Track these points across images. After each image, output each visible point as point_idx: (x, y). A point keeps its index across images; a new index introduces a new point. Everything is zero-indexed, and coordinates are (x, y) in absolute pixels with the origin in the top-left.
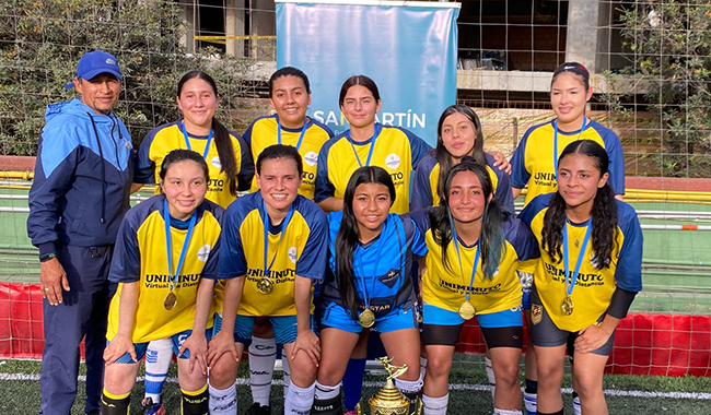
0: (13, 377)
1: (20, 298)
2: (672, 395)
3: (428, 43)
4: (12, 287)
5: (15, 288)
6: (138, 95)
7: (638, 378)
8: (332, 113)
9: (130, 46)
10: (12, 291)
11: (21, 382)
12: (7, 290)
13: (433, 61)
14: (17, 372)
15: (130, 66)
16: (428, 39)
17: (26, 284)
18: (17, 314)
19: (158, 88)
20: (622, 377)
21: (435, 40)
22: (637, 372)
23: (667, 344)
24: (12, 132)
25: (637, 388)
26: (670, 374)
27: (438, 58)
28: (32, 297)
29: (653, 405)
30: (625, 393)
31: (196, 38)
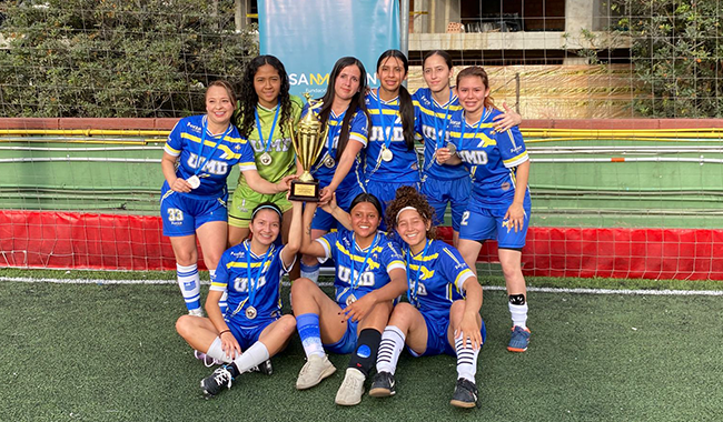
0: (74, 281)
1: (78, 223)
2: (576, 290)
3: (375, 16)
4: (71, 215)
5: (75, 217)
6: (196, 66)
7: (555, 279)
8: (303, 75)
9: (188, 25)
10: (72, 219)
11: (78, 284)
12: (68, 218)
13: (381, 31)
14: (76, 278)
15: (187, 43)
16: (375, 13)
17: (82, 213)
18: (77, 236)
19: (212, 60)
20: (541, 278)
21: (381, 14)
22: (554, 274)
23: (579, 251)
24: (93, 101)
25: (550, 286)
26: (582, 276)
27: (385, 27)
28: (86, 223)
29: (556, 298)
30: (537, 289)
31: (248, 16)
